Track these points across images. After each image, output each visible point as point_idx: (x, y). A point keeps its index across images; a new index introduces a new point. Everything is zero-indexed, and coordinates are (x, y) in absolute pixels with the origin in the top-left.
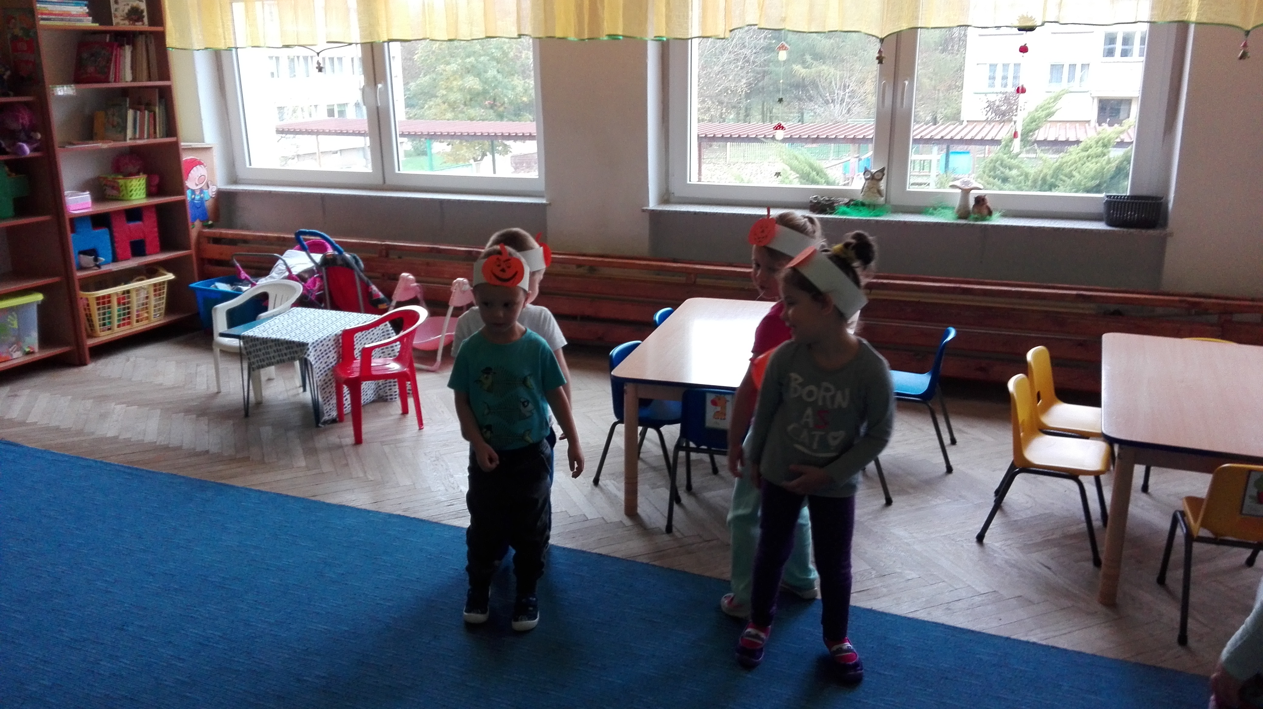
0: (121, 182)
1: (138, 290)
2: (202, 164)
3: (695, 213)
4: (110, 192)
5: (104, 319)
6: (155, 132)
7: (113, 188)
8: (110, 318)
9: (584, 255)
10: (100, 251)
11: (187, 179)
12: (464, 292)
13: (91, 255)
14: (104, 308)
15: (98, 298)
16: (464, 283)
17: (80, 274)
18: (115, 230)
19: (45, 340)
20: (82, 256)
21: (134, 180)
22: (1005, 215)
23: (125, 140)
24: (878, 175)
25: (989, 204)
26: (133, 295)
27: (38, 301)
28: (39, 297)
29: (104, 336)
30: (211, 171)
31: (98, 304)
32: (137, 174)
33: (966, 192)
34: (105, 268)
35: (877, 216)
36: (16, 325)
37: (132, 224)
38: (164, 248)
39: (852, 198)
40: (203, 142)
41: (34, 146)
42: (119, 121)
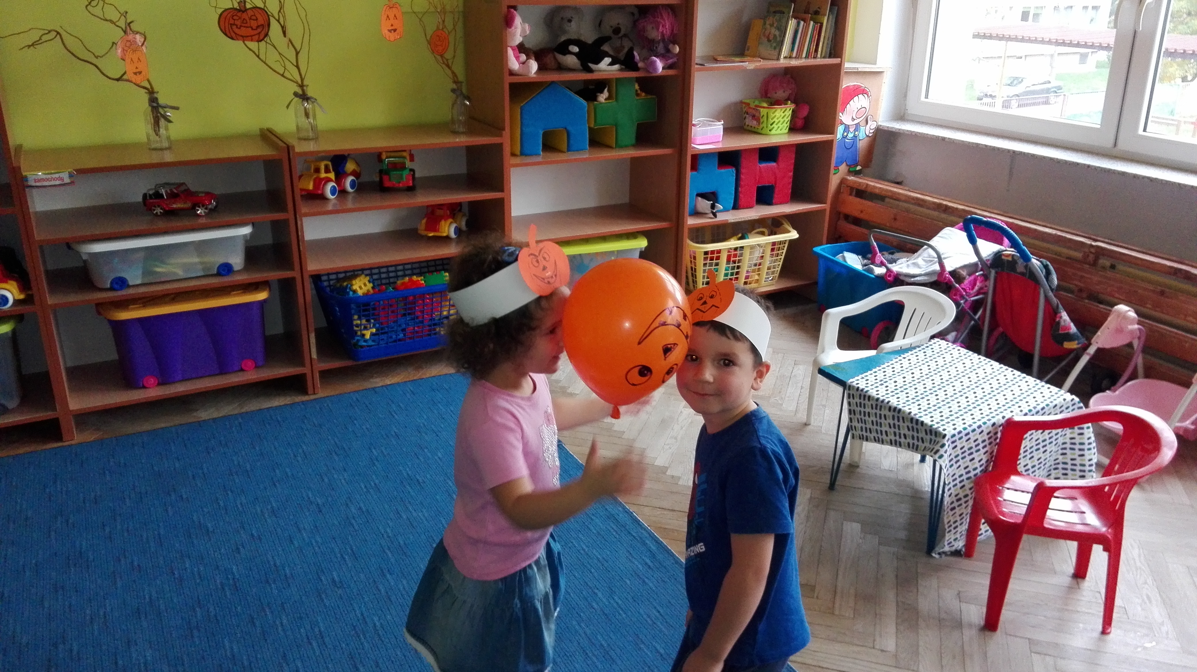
0: (763, 112)
1: (752, 247)
2: (867, 92)
4: (748, 122)
6: (816, 51)
7: (754, 116)
10: (721, 196)
11: (843, 111)
13: (709, 200)
14: (711, 264)
15: (706, 253)
17: (691, 221)
18: (743, 171)
20: (700, 198)
21: (779, 110)
23: (778, 59)
26: (747, 253)
27: (641, 248)
28: (643, 243)
31: (705, 259)
32: (785, 102)
34: (722, 217)
37: (764, 165)
38: (796, 196)
40: (875, 63)
41: (670, 61)
42: (777, 33)
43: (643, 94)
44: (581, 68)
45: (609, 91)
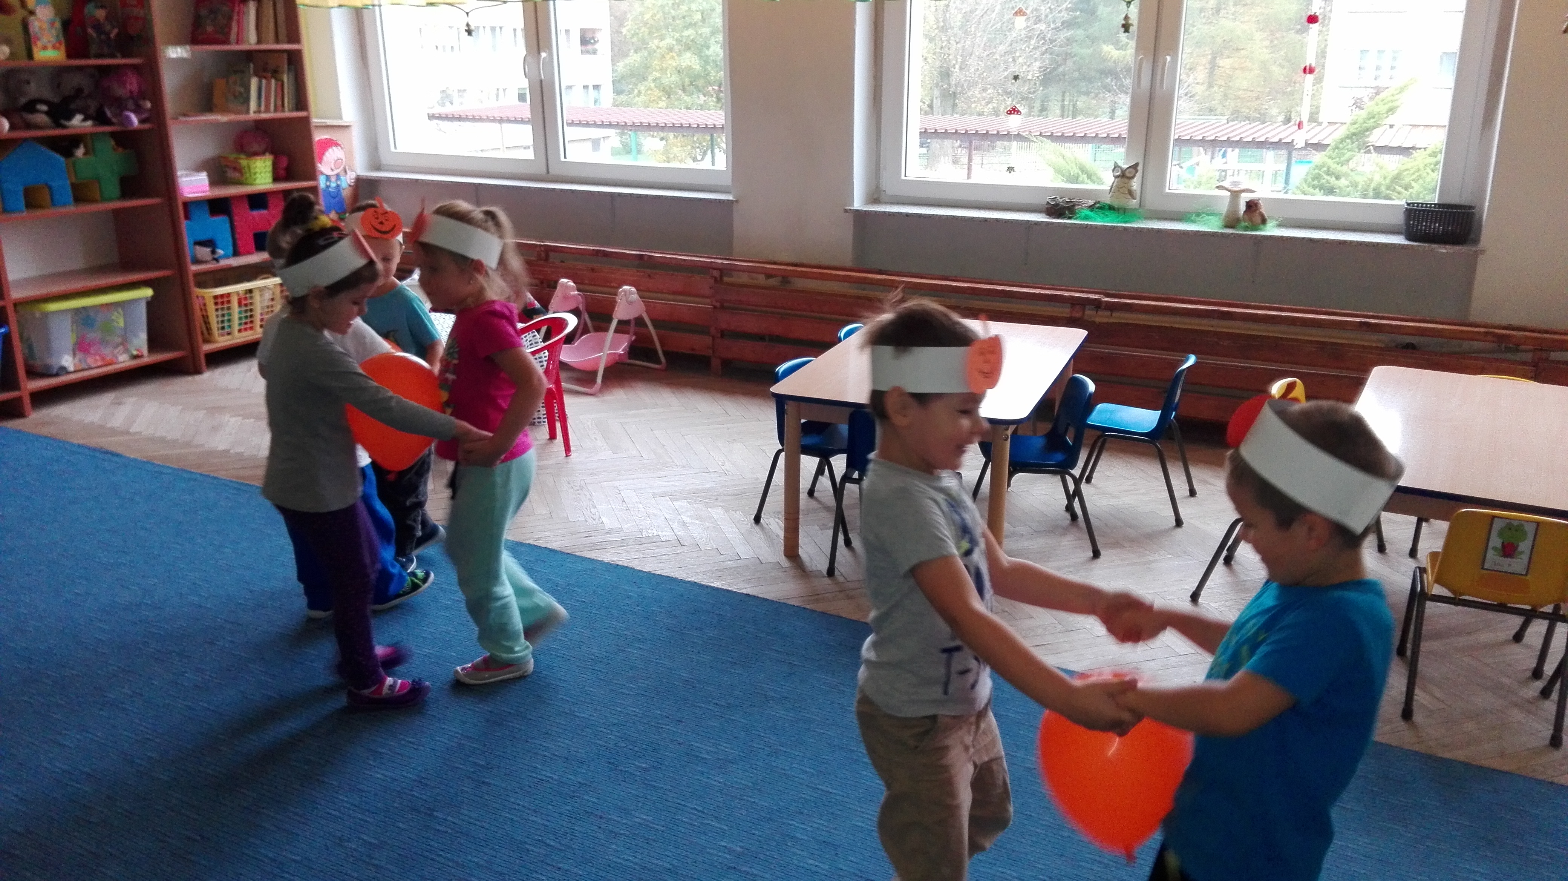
0: (244, 162)
1: (261, 289)
2: (339, 145)
3: (907, 215)
4: (231, 174)
5: (223, 322)
6: (283, 104)
7: (235, 169)
8: (229, 320)
9: (775, 263)
10: (218, 242)
11: (320, 161)
12: (631, 303)
13: (208, 247)
14: (222, 309)
15: (216, 297)
16: (630, 292)
17: (194, 268)
18: (236, 218)
19: (154, 344)
20: (198, 247)
21: (259, 161)
22: (1281, 225)
23: (249, 112)
24: (1130, 172)
25: (1263, 210)
26: (256, 295)
27: (147, 298)
28: (148, 292)
29: (222, 342)
30: (349, 154)
31: (216, 304)
32: (263, 153)
33: (1235, 195)
34: (224, 263)
35: (1126, 222)
36: (122, 324)
37: (255, 213)
39: (1098, 200)
40: (341, 118)
41: (144, 116)
42: (242, 90)
43: (120, 149)
44: (53, 125)
45: (85, 147)
